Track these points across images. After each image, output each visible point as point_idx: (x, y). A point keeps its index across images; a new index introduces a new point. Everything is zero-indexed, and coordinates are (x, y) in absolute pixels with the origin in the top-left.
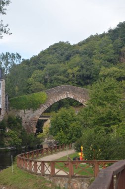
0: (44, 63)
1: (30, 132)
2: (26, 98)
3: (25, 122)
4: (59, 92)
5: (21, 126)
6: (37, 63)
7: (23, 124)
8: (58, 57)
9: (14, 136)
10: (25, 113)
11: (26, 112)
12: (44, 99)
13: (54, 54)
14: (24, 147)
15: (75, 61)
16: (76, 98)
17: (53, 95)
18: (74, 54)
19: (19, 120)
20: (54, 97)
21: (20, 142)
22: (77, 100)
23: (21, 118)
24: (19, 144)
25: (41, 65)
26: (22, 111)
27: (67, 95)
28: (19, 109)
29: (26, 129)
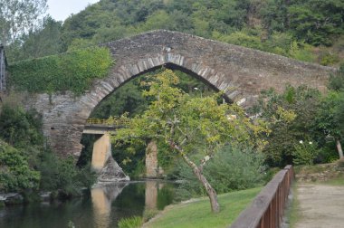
0: (92, 25)
1: (65, 154)
2: (54, 62)
3: (50, 125)
4: (143, 48)
5: (40, 137)
6: (78, 26)
7: (46, 132)
8: (121, 16)
9: (18, 163)
10: (51, 103)
11: (54, 101)
12: (105, 65)
13: (112, 9)
14: (47, 195)
15: (158, 20)
16: (190, 64)
17: (129, 55)
18: (154, 9)
19: (35, 121)
20: (132, 60)
21: (35, 181)
22: (193, 70)
23: (41, 116)
24: (31, 185)
25: (88, 29)
26: (44, 97)
27: (166, 58)
28: (36, 91)
29: (53, 144)
